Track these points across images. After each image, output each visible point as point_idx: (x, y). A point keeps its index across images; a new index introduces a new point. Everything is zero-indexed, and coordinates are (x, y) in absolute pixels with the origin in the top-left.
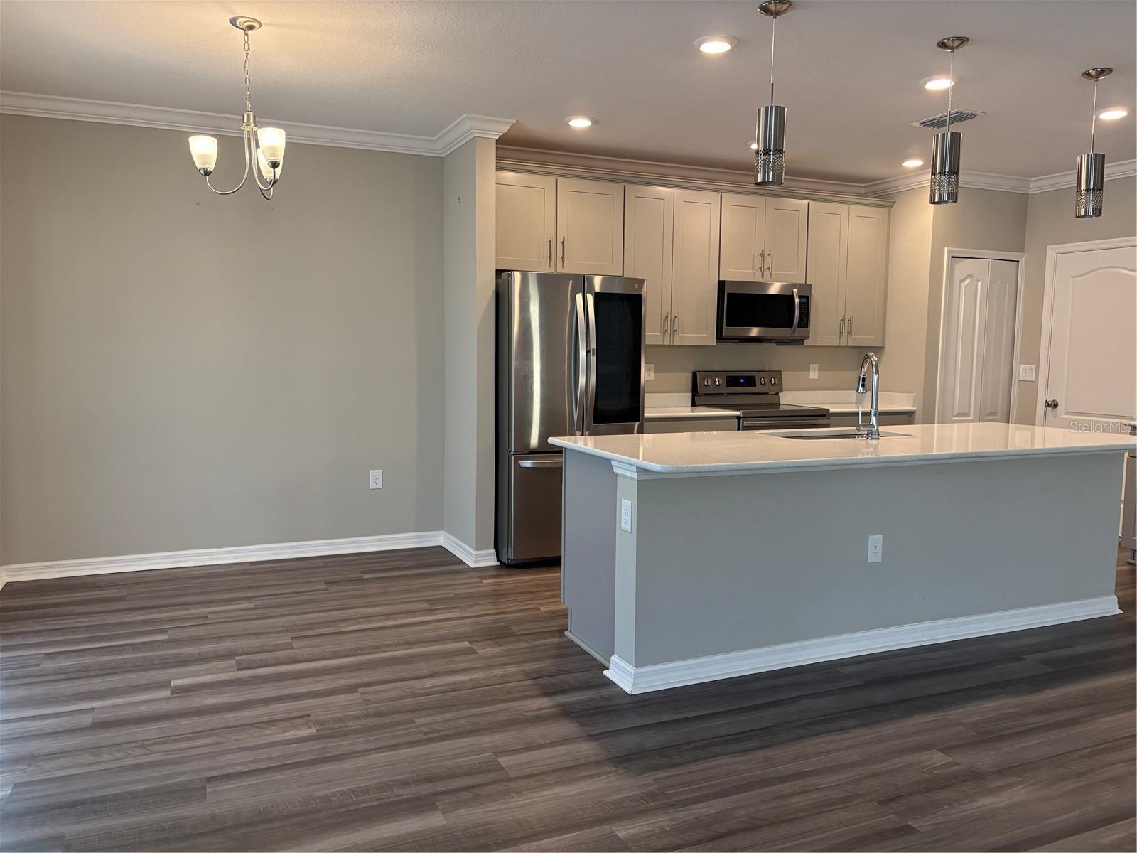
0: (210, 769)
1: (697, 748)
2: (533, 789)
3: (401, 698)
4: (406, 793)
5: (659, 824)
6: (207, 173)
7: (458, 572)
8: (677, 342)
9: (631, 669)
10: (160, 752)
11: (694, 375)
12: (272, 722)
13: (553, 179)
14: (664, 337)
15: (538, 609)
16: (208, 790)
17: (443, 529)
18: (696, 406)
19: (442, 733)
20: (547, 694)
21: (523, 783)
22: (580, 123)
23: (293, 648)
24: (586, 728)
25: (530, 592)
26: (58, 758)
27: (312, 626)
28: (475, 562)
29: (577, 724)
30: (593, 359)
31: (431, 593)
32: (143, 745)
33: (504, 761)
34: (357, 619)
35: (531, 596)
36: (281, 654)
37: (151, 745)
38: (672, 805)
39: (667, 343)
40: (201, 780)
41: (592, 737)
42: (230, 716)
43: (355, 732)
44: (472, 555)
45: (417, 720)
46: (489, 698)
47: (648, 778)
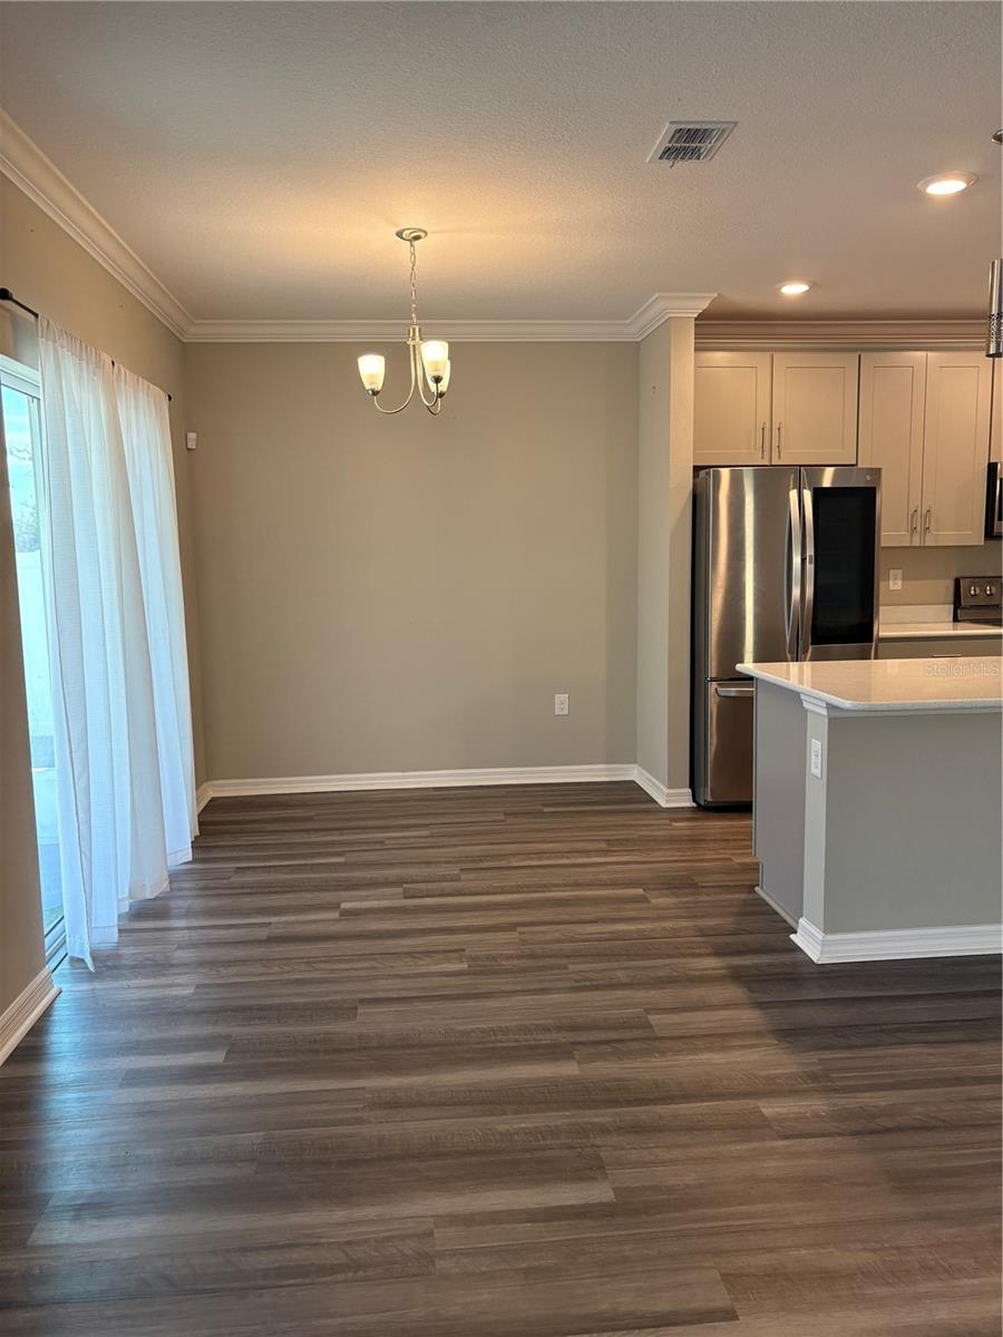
0: (364, 992)
1: (882, 1031)
2: (677, 1052)
3: (558, 941)
4: (545, 1038)
5: (812, 1108)
6: (375, 393)
7: (647, 811)
8: (929, 543)
9: (820, 935)
10: (322, 970)
11: (957, 582)
12: (427, 953)
13: (768, 355)
14: (912, 535)
15: (730, 859)
16: (359, 1011)
17: (635, 763)
18: (958, 621)
19: (594, 983)
20: (719, 952)
21: (671, 1043)
22: (794, 290)
23: (460, 880)
24: (754, 995)
25: (723, 840)
26: (235, 966)
27: (482, 858)
28: (667, 802)
29: (745, 990)
30: (810, 568)
31: (614, 833)
32: (309, 961)
33: (654, 1019)
34: (529, 855)
35: (724, 844)
36: (447, 885)
37: (314, 963)
38: (835, 1090)
39: (916, 543)
40: (354, 1000)
41: (760, 1006)
42: (390, 942)
43: (506, 971)
44: (663, 793)
45: (570, 966)
46: (654, 951)
47: (814, 1057)
